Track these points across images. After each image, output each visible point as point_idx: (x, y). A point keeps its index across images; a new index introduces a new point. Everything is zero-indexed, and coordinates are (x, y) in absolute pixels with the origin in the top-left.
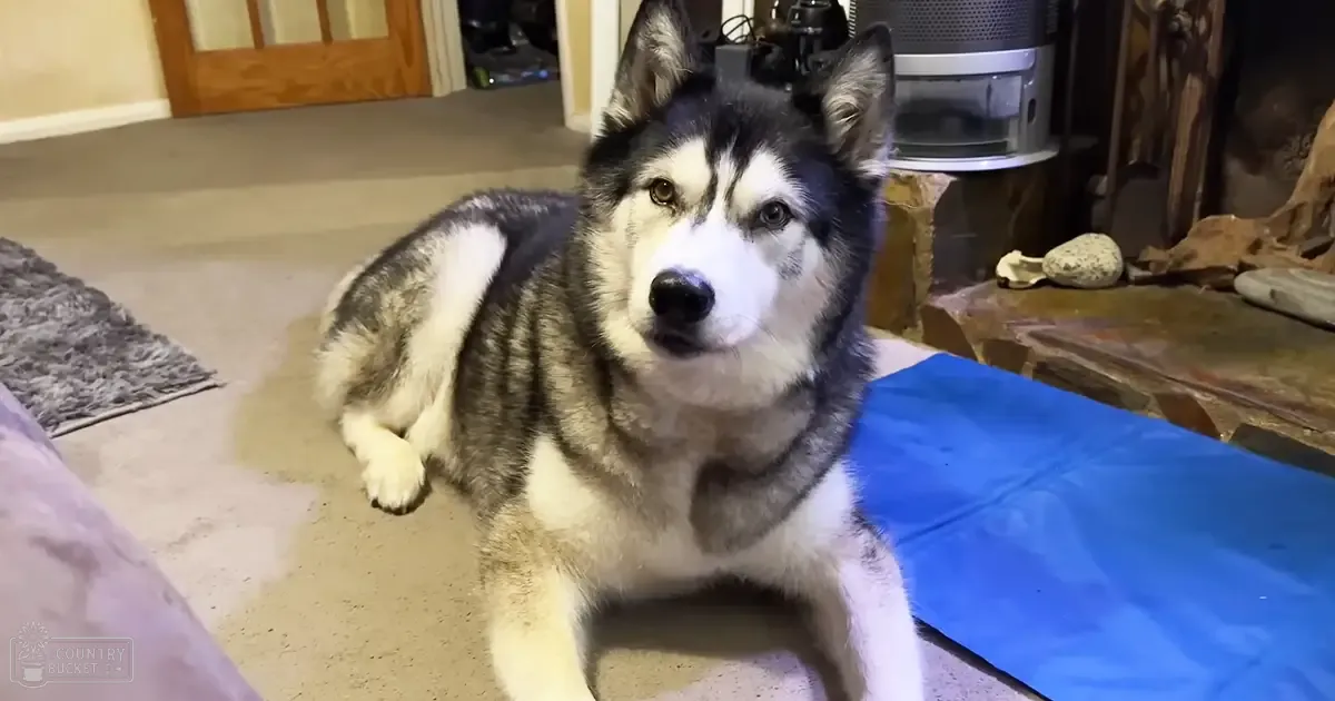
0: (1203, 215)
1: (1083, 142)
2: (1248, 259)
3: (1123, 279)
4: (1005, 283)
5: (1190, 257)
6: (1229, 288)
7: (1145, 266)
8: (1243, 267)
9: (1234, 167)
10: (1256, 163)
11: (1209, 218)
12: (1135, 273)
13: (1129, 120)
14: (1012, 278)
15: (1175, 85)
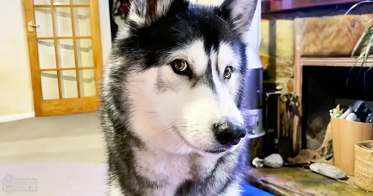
0: (302, 149)
1: (271, 130)
2: (313, 161)
3: (284, 165)
4: (254, 166)
5: (299, 160)
6: (308, 168)
7: (288, 162)
8: (312, 163)
9: (308, 137)
10: (313, 137)
11: (303, 150)
12: (286, 164)
13: (281, 125)
14: (257, 165)
15: (292, 117)
